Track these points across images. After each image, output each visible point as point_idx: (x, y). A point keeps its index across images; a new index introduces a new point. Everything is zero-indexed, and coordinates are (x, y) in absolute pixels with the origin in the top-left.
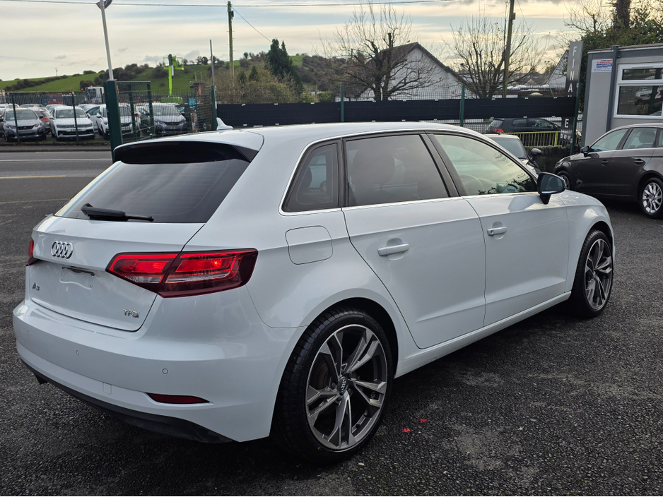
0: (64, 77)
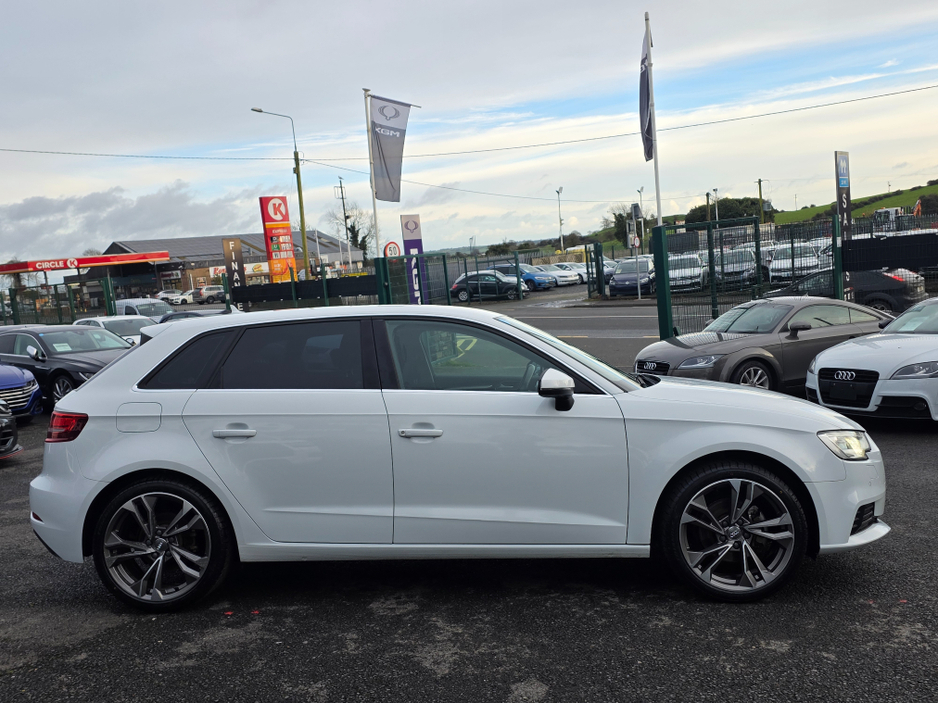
0: (898, 193)
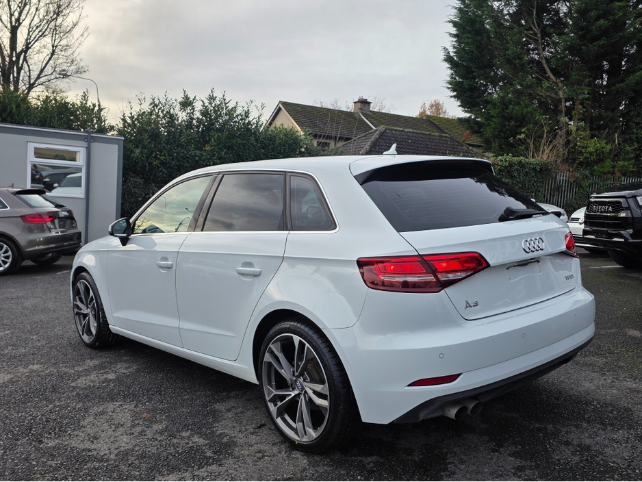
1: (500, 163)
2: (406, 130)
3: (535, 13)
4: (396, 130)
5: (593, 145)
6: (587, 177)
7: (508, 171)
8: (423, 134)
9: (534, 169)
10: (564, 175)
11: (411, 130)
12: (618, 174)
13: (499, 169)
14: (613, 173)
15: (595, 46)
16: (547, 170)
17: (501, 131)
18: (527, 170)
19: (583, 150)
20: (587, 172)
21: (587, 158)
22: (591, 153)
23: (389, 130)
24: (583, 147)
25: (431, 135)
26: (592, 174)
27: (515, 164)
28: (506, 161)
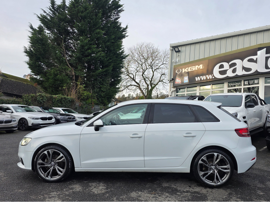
1: (58, 98)
2: (12, 80)
3: (63, 41)
4: (7, 79)
5: (86, 93)
6: (85, 104)
7: (60, 101)
8: (20, 82)
9: (69, 100)
10: (78, 104)
11: (15, 80)
12: (93, 104)
13: (58, 100)
14: (92, 103)
15: (87, 58)
16: (74, 101)
17: (53, 85)
18: (67, 101)
19: (83, 95)
20: (85, 103)
21: (83, 97)
22: (85, 96)
23: (5, 79)
24: (82, 94)
25: (23, 83)
26: (86, 103)
27: (63, 98)
28: (60, 97)
